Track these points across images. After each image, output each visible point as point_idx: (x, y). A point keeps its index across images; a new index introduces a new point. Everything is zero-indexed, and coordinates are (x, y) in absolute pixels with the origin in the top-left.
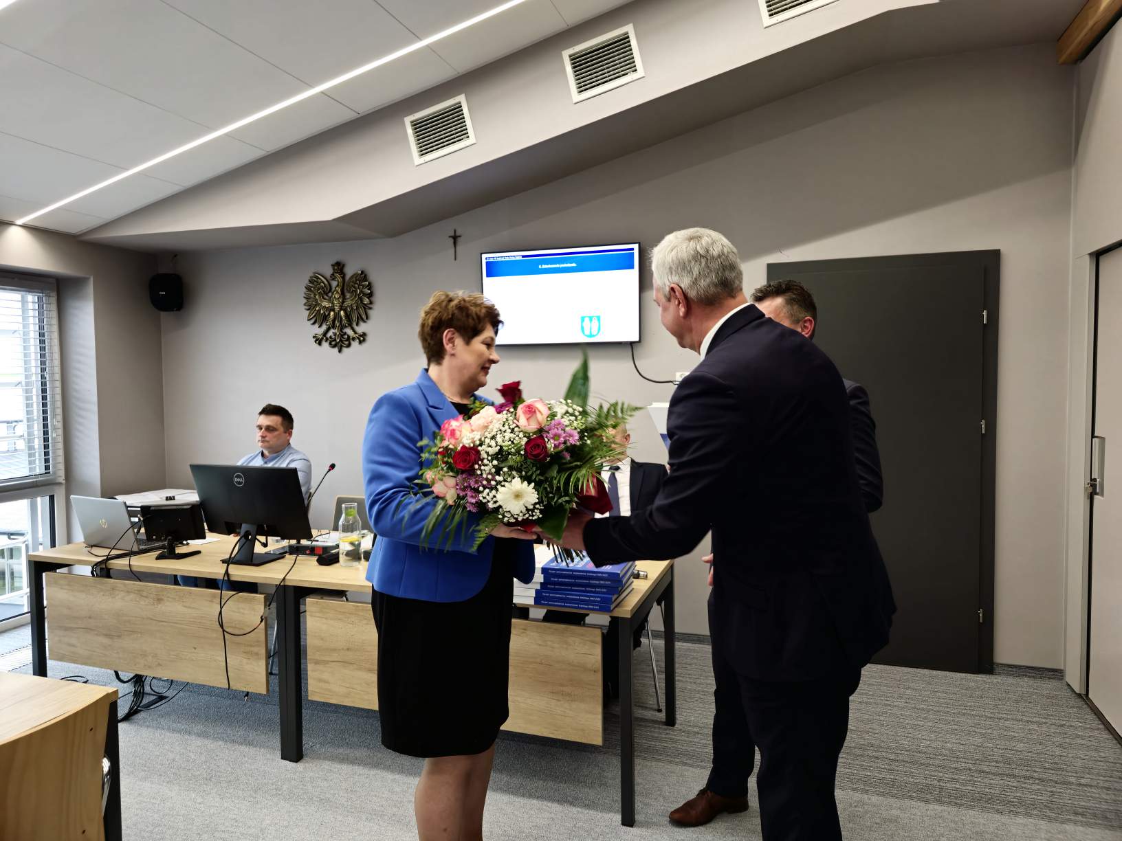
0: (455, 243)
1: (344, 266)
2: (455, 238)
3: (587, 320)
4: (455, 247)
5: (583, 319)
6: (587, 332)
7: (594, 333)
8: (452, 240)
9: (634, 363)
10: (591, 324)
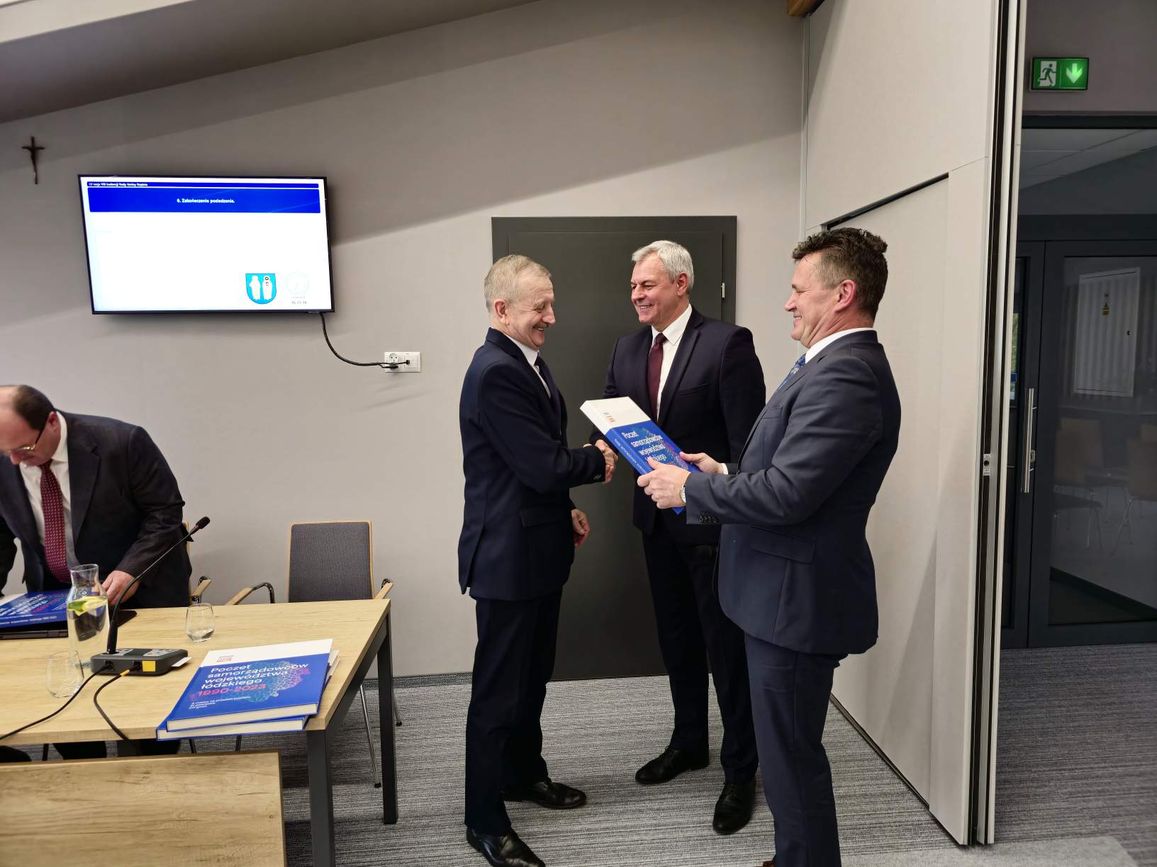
0: (34, 159)
2: (34, 151)
3: (255, 278)
4: (34, 164)
5: (249, 277)
6: (257, 297)
7: (267, 296)
8: (28, 154)
9: (327, 339)
10: (261, 285)
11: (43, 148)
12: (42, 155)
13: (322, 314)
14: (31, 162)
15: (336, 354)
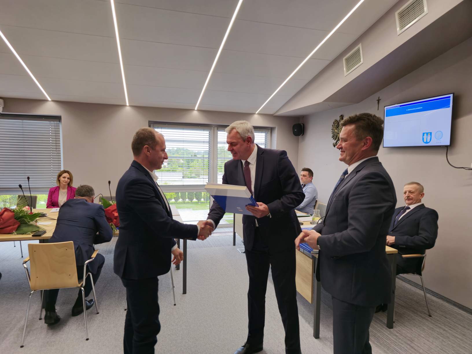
0: (378, 103)
1: (343, 116)
2: (379, 101)
3: (425, 134)
4: (378, 104)
5: (424, 134)
6: (425, 141)
7: (428, 141)
8: (377, 101)
9: (447, 157)
10: (427, 136)
11: (380, 100)
12: (380, 101)
13: (447, 147)
14: (377, 104)
15: (449, 163)
